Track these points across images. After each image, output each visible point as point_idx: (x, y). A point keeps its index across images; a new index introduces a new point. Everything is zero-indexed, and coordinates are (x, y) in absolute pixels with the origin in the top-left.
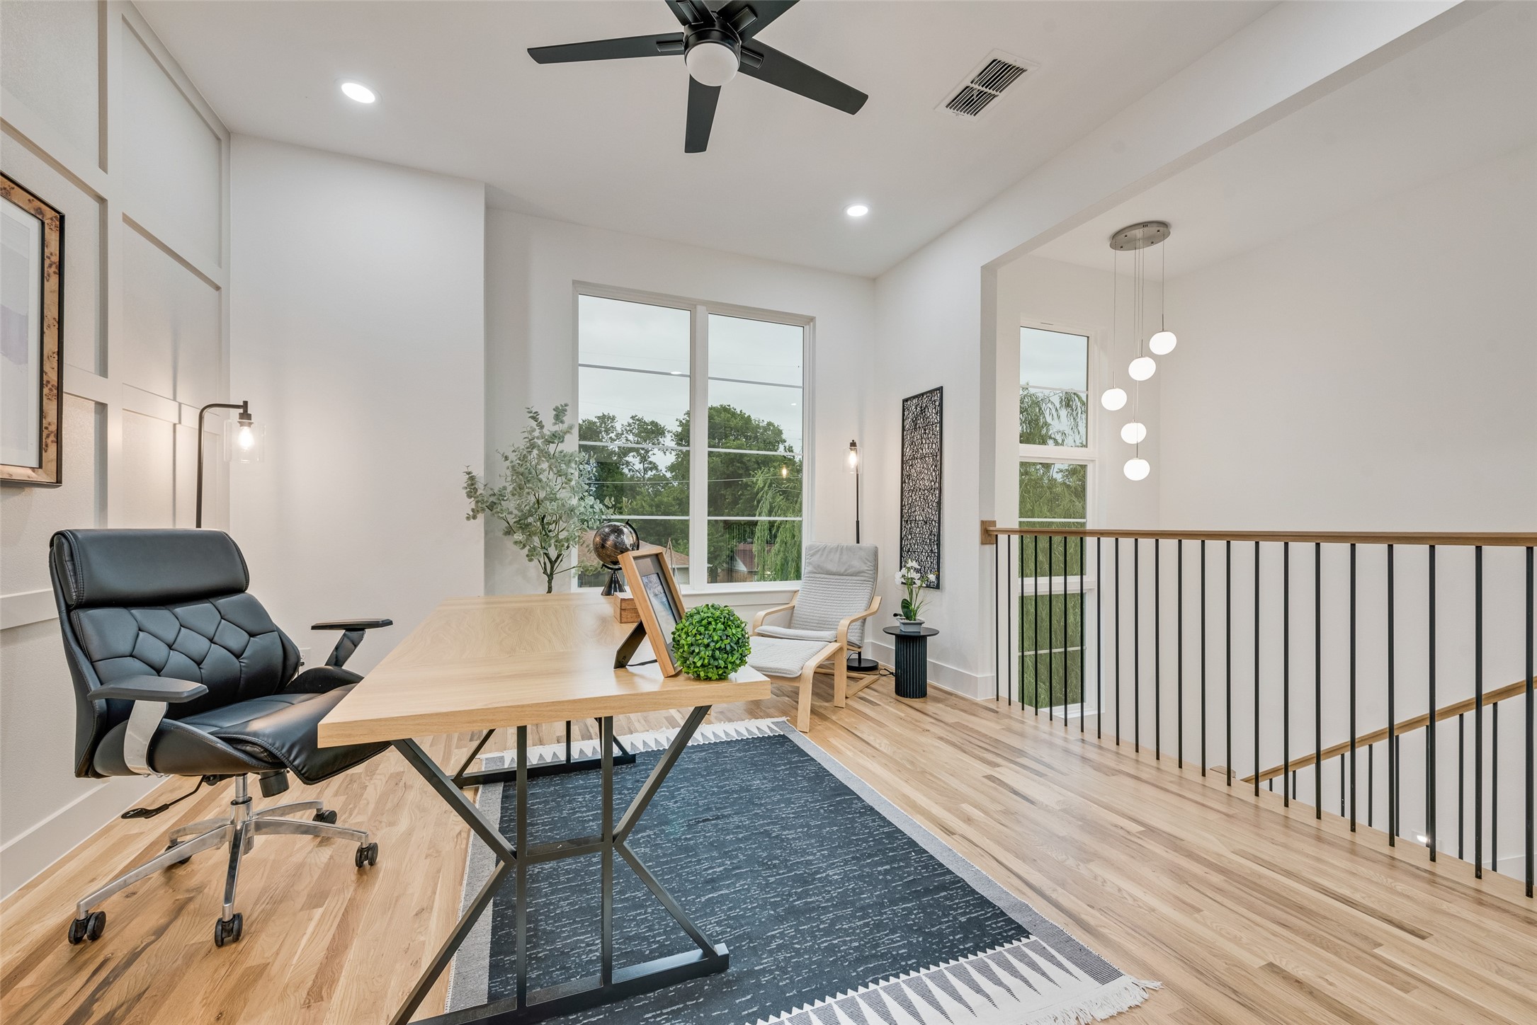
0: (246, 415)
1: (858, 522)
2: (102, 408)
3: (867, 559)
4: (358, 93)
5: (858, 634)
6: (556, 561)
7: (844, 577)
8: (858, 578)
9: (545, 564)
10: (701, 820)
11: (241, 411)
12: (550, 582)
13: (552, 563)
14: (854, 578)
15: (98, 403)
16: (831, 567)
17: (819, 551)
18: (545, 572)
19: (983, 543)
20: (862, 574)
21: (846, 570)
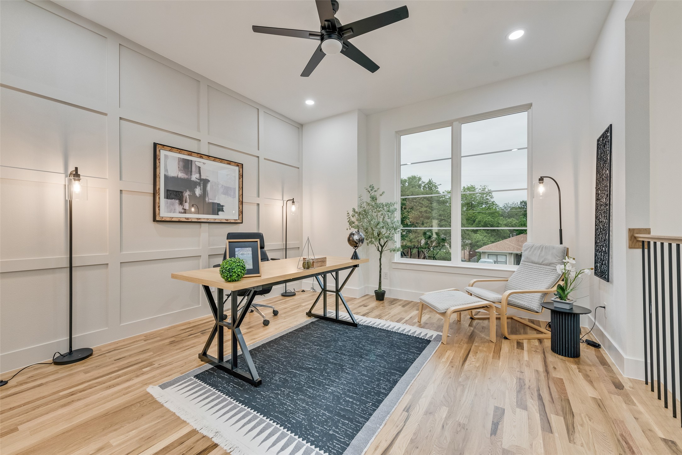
0: (293, 202)
1: (561, 230)
2: (258, 204)
3: (557, 256)
4: (310, 102)
5: (537, 303)
6: (383, 246)
7: (542, 266)
8: (550, 267)
9: (378, 247)
10: (336, 351)
11: (292, 201)
12: (381, 254)
13: (382, 247)
14: (548, 267)
15: (257, 204)
16: (535, 259)
17: (529, 248)
18: (378, 250)
19: (631, 247)
20: (553, 265)
21: (543, 262)
